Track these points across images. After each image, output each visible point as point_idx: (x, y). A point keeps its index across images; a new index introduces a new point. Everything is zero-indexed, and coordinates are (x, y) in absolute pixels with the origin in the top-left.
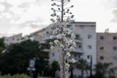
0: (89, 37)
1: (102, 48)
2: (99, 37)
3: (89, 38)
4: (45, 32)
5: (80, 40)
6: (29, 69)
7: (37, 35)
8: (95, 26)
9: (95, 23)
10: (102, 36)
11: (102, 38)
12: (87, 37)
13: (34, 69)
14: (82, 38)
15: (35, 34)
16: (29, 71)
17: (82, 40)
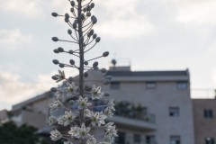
0: (173, 112)
2: (201, 113)
3: (172, 114)
5: (147, 120)
7: (31, 111)
8: (187, 82)
9: (186, 73)
10: (208, 108)
11: (208, 114)
12: (167, 112)
14: (153, 116)
15: (26, 107)
17: (154, 122)
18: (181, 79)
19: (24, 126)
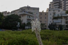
1: (41, 18)
4: (19, 11)
5: (33, 14)
6: (17, 26)
8: (39, 9)
9: (39, 8)
11: (41, 14)
13: (19, 26)
16: (18, 27)
18: (38, 9)
19: (16, 14)
